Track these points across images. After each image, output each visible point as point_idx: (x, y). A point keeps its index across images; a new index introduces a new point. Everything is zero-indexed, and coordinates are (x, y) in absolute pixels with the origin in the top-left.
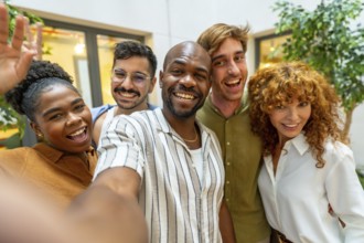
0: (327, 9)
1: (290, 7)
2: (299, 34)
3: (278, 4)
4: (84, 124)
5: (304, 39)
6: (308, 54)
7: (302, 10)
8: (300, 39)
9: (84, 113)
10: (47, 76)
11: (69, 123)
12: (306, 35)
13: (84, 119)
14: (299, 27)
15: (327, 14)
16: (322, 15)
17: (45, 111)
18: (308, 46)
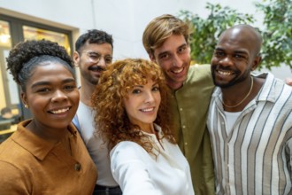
0: (215, 18)
1: (189, 14)
2: (198, 36)
3: (181, 11)
4: (69, 104)
5: (201, 39)
6: (203, 51)
7: (198, 18)
8: (198, 39)
9: (73, 94)
10: (50, 54)
11: (53, 99)
12: (202, 36)
13: (70, 99)
14: (197, 30)
15: (216, 21)
16: (212, 22)
17: (35, 82)
18: (204, 45)
